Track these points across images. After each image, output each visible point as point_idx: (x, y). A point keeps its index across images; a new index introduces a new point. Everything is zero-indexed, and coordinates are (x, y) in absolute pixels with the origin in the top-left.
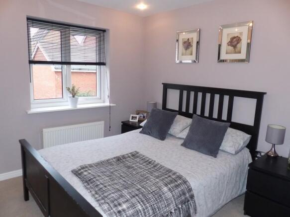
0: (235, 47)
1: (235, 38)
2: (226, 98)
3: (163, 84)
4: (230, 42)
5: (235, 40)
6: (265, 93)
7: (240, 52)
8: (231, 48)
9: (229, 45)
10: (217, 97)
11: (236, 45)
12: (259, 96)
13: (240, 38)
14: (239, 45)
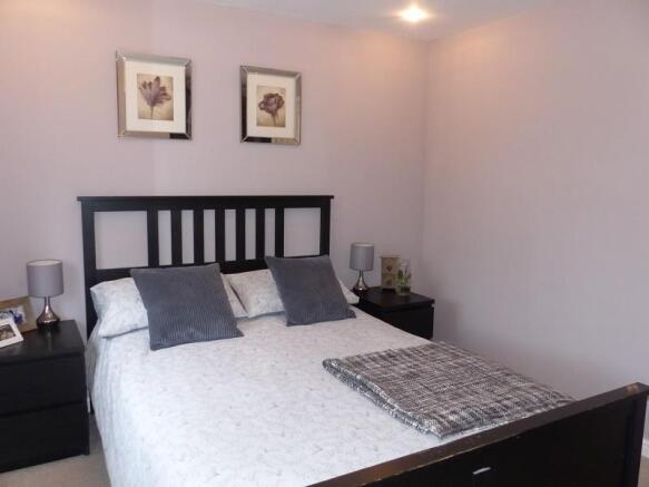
0: (274, 113)
1: (271, 96)
2: (270, 215)
3: (79, 199)
4: (262, 102)
5: (273, 100)
6: (333, 197)
7: (283, 125)
8: (266, 115)
9: (262, 109)
10: (250, 215)
11: (276, 110)
12: (322, 203)
13: (281, 97)
14: (280, 112)
